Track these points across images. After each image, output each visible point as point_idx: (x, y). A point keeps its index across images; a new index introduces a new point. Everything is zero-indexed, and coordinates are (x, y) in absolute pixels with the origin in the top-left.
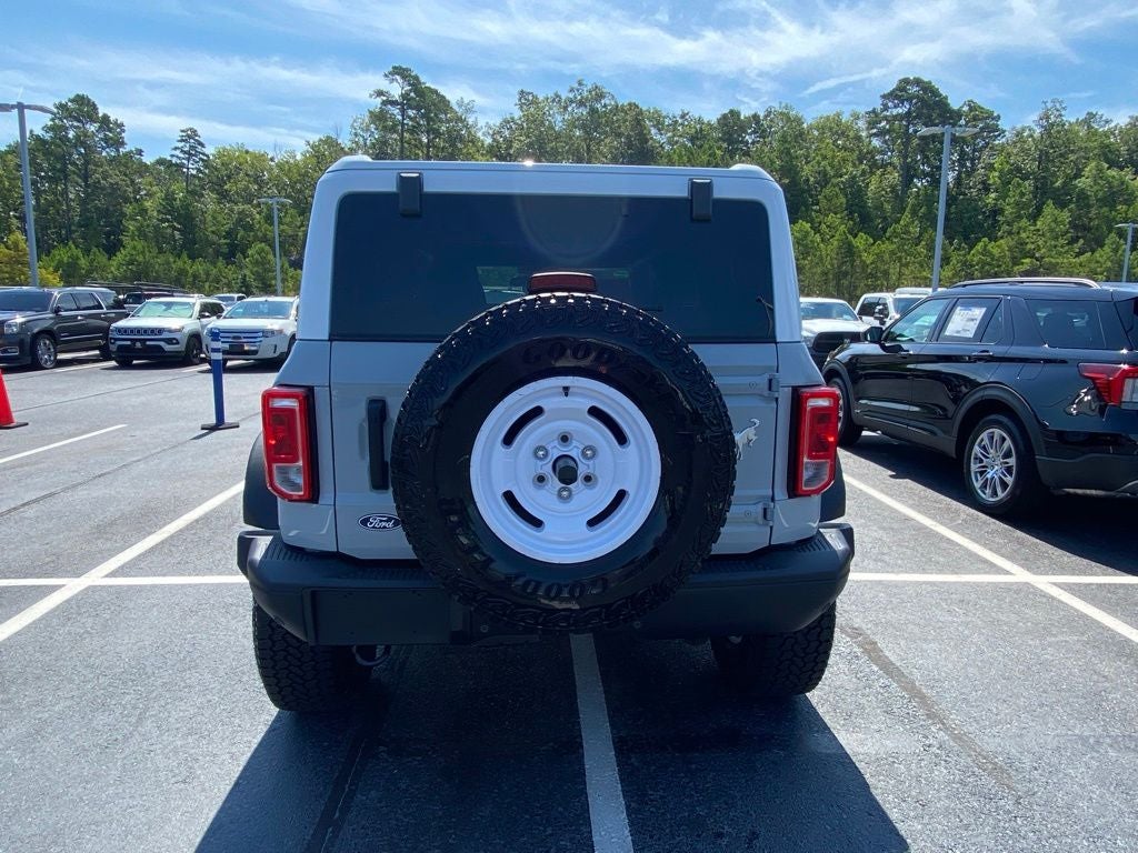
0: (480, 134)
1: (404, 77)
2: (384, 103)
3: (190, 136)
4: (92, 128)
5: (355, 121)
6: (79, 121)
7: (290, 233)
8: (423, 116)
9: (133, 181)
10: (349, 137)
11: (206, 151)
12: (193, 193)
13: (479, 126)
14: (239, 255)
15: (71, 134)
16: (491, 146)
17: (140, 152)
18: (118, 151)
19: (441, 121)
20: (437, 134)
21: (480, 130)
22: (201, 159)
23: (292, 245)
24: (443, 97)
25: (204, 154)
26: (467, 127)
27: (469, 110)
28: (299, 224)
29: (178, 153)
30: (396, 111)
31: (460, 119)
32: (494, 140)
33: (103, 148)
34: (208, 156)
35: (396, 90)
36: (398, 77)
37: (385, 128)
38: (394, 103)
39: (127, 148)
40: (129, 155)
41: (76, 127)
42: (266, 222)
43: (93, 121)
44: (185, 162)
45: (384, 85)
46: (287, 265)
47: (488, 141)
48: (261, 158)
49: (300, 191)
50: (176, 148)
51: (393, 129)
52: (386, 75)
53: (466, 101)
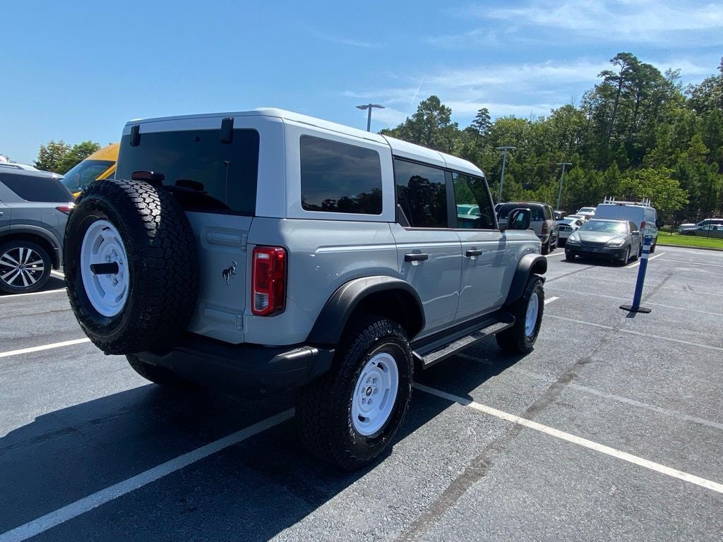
0: (682, 92)
1: (625, 61)
2: (607, 79)
3: (484, 113)
4: (435, 113)
5: (586, 93)
6: (430, 110)
7: (529, 167)
8: (636, 85)
9: (450, 141)
10: (581, 104)
11: (491, 121)
12: (480, 146)
13: (683, 87)
14: (496, 181)
15: (425, 117)
16: (692, 101)
17: (456, 124)
18: (446, 124)
19: (650, 87)
20: (645, 96)
21: (682, 90)
22: (487, 126)
23: (529, 175)
24: (656, 69)
25: (489, 123)
26: (672, 89)
27: (675, 76)
28: (536, 162)
29: (475, 123)
30: (615, 84)
31: (666, 84)
32: (694, 96)
33: (439, 124)
34: (491, 124)
35: (617, 69)
36: (621, 61)
37: (605, 96)
38: (615, 78)
39: (451, 123)
40: (451, 127)
41: (428, 114)
42: (517, 162)
43: (436, 110)
44: (478, 128)
45: (610, 67)
46: (521, 188)
47: (690, 97)
48: (522, 122)
49: (542, 141)
50: (474, 121)
51: (611, 96)
52: (612, 61)
53: (673, 70)
